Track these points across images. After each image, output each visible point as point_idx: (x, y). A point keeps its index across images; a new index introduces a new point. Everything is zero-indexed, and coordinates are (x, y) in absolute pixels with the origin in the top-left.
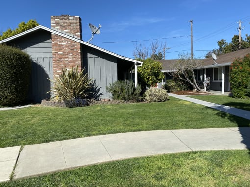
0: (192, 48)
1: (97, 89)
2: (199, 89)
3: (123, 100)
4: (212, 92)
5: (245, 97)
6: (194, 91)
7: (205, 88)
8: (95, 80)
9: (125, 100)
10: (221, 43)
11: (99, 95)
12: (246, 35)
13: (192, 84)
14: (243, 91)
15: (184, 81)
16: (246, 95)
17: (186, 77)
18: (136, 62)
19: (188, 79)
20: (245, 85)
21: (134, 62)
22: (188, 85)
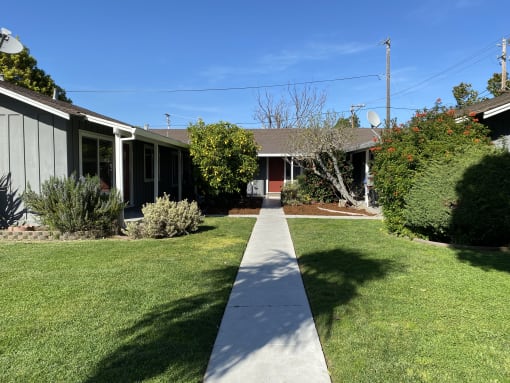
1: (14, 199)
8: (10, 175)
9: (63, 231)
10: (459, 92)
11: (21, 214)
15: (323, 180)
18: (116, 127)
19: (329, 175)
21: (112, 129)
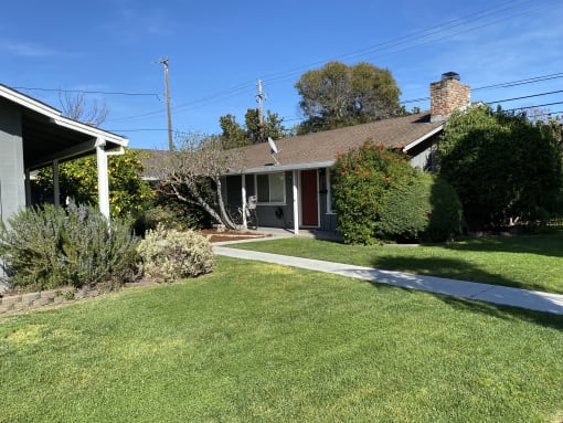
0: (170, 125)
2: (231, 224)
3: (71, 288)
4: (260, 230)
5: (372, 240)
6: (219, 230)
7: (245, 222)
9: (79, 286)
10: (226, 122)
12: (269, 112)
13: (212, 212)
14: (368, 227)
15: (189, 205)
16: (377, 236)
17: (196, 194)
19: (201, 200)
20: (377, 214)
22: (198, 216)
